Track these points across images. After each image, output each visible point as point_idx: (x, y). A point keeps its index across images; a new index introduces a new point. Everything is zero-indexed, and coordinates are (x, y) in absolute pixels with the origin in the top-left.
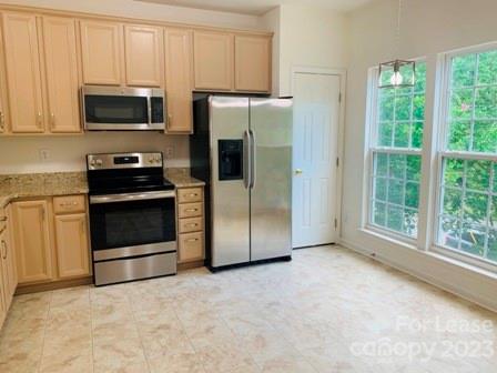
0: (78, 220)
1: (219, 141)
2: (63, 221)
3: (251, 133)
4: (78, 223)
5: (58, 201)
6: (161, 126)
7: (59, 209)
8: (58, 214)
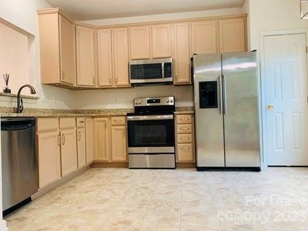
0: (121, 130)
1: (200, 83)
2: (115, 129)
3: (222, 76)
4: (122, 132)
5: (113, 118)
6: (170, 79)
7: (113, 123)
8: (113, 126)
